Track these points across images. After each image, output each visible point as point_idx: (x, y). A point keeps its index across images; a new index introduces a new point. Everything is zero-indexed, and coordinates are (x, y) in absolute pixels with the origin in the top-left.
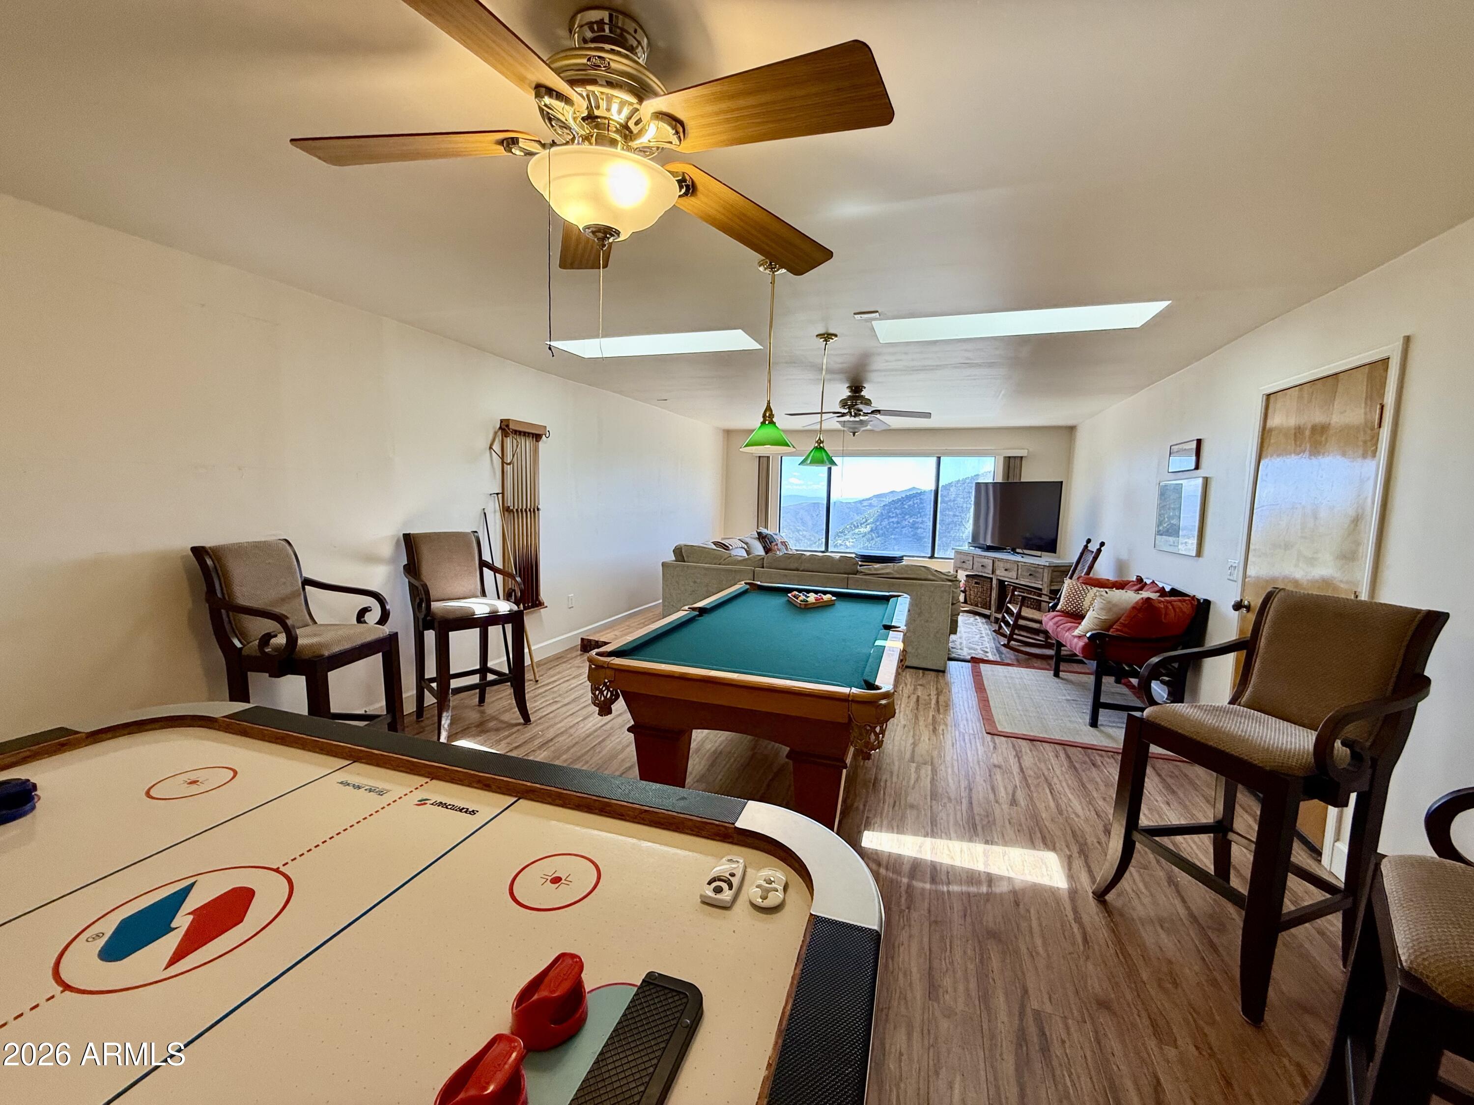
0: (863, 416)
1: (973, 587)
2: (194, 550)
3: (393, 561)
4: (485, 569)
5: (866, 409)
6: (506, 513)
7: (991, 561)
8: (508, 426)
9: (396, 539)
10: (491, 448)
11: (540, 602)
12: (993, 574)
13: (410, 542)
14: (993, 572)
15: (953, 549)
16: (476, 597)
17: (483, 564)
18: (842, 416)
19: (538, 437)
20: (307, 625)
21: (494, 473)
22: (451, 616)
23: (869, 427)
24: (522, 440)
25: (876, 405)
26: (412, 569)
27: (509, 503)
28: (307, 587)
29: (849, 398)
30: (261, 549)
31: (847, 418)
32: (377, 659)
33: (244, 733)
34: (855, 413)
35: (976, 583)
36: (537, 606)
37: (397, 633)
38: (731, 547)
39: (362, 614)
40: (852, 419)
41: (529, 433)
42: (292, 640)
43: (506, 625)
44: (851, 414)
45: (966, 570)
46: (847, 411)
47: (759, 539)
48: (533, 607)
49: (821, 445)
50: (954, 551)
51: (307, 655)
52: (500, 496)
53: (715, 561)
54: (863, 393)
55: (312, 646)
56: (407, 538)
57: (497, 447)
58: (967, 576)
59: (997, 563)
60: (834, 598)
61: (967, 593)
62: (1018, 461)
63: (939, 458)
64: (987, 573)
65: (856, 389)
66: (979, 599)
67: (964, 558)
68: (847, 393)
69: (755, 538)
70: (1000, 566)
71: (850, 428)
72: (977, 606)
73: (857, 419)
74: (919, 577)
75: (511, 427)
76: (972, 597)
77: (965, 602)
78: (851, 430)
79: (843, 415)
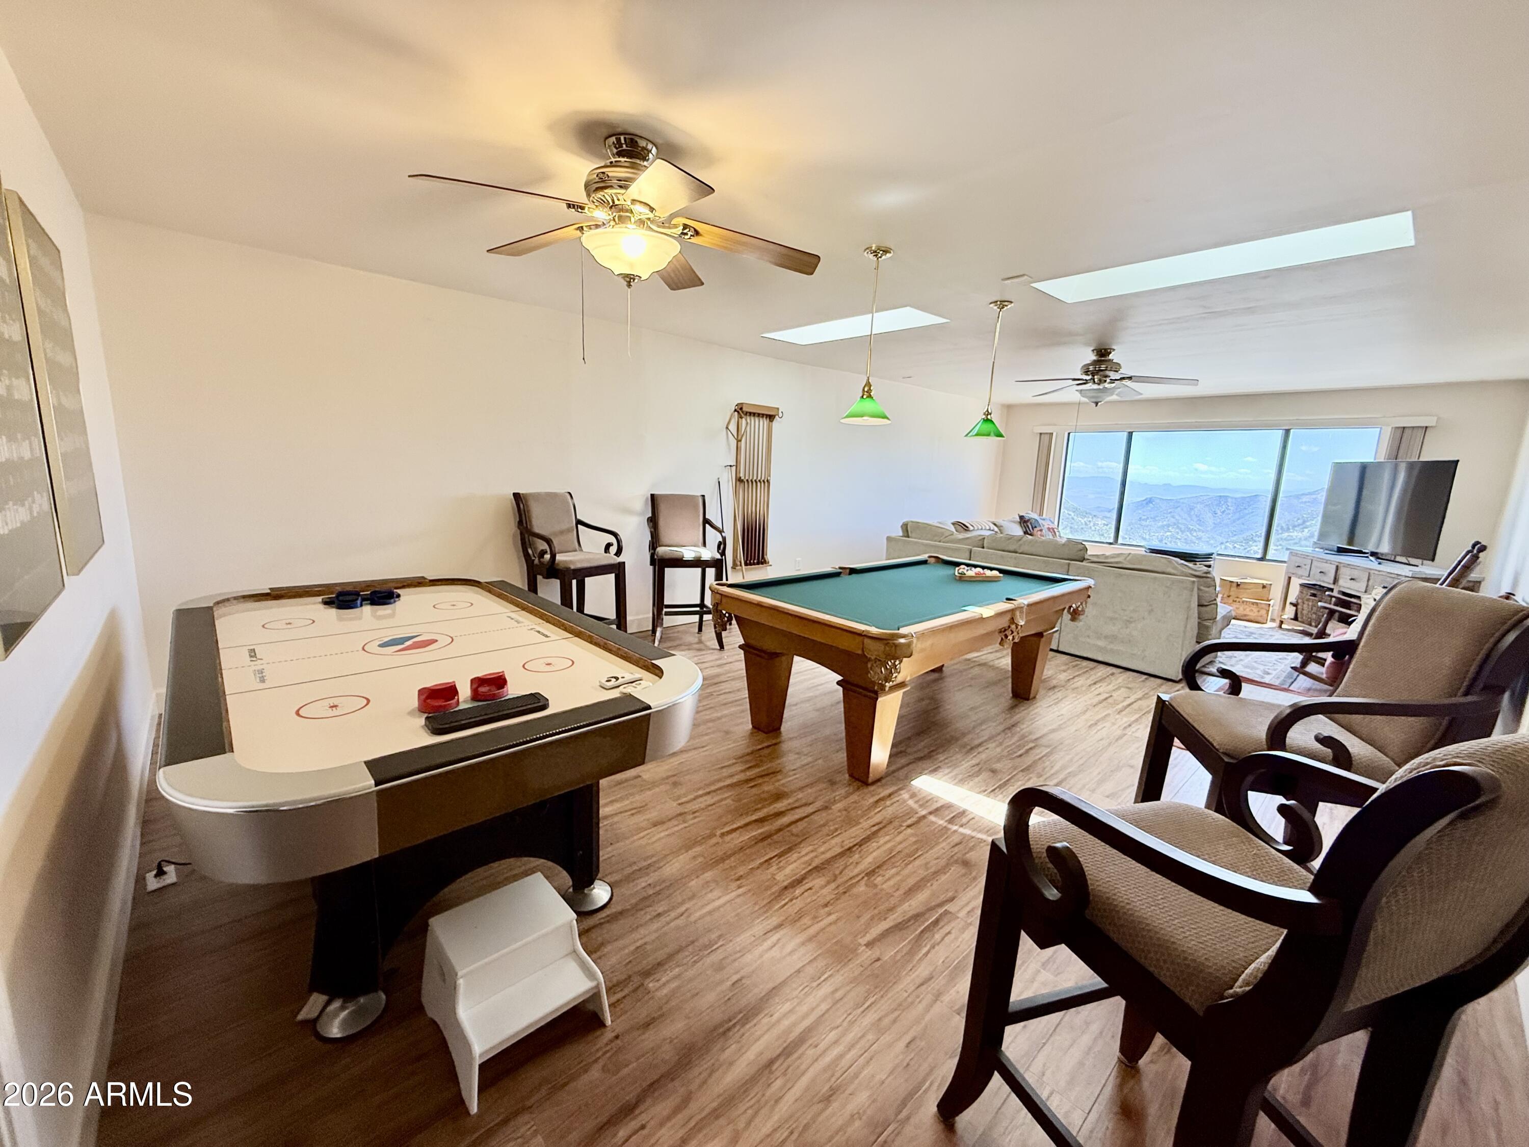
0: (1110, 383)
1: (1308, 600)
2: (515, 494)
3: (641, 514)
4: (707, 526)
5: (1113, 375)
6: (738, 483)
7: (1334, 567)
8: (741, 409)
9: (645, 498)
10: (727, 428)
11: (765, 561)
12: (1334, 583)
13: (654, 500)
14: (1335, 581)
15: (1287, 549)
16: (698, 546)
17: (706, 521)
18: (1085, 384)
19: (771, 418)
20: (575, 551)
21: (730, 449)
22: (667, 557)
23: (1114, 397)
24: (754, 421)
25: (1125, 371)
26: (653, 521)
27: (742, 475)
28: (579, 526)
29: (1095, 363)
30: (551, 497)
31: (1090, 386)
32: (612, 577)
33: (499, 596)
34: (1100, 380)
35: (1314, 595)
36: (762, 563)
37: (624, 563)
38: (971, 528)
39: (608, 546)
40: (1096, 387)
41: (763, 415)
42: (553, 556)
43: (707, 569)
44: (1094, 381)
45: (1300, 577)
46: (1090, 377)
47: (1020, 523)
48: (758, 563)
49: (989, 417)
50: (1288, 552)
51: (561, 566)
52: (734, 468)
53: (936, 538)
54: (1111, 357)
55: (565, 562)
56: (652, 496)
57: (733, 427)
58: (1301, 585)
59: (1342, 570)
60: (1001, 575)
61: (1299, 607)
62: (1420, 433)
63: (1287, 432)
64: (1327, 582)
65: (1103, 353)
66: (1314, 616)
67: (1299, 561)
68: (1093, 357)
69: (1014, 522)
70: (1345, 574)
71: (1093, 397)
72: (1310, 625)
73: (1101, 387)
74: (1155, 569)
75: (744, 409)
76: (1305, 612)
77: (1296, 618)
78: (1095, 400)
79: (1086, 382)
